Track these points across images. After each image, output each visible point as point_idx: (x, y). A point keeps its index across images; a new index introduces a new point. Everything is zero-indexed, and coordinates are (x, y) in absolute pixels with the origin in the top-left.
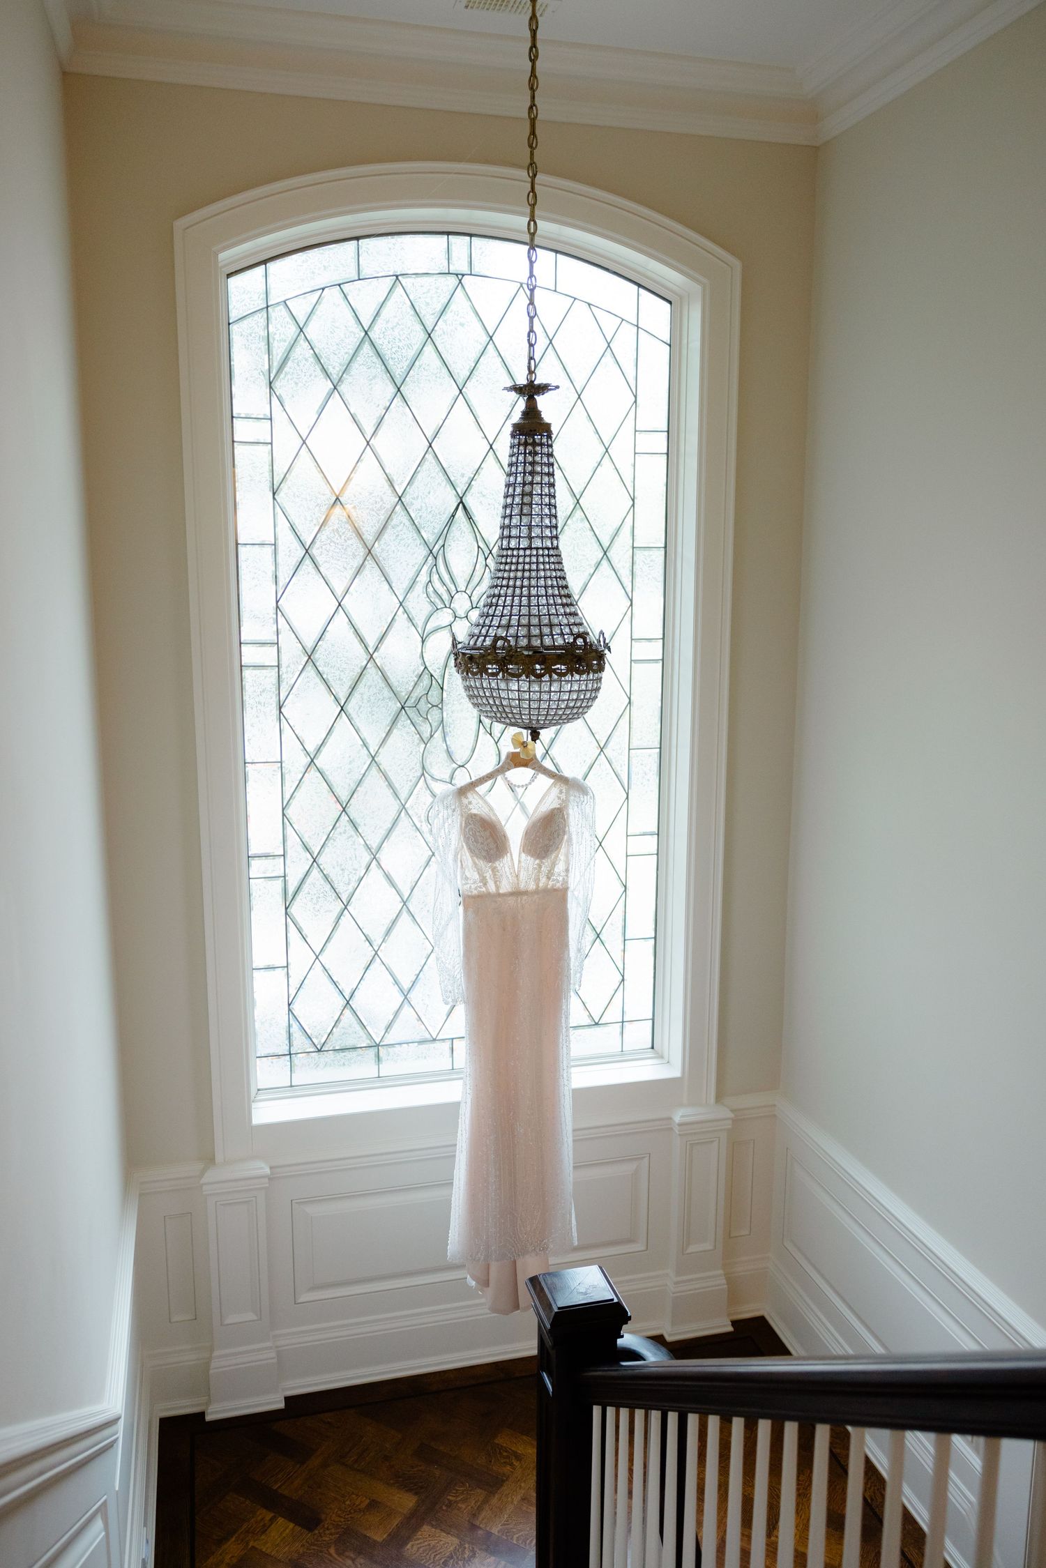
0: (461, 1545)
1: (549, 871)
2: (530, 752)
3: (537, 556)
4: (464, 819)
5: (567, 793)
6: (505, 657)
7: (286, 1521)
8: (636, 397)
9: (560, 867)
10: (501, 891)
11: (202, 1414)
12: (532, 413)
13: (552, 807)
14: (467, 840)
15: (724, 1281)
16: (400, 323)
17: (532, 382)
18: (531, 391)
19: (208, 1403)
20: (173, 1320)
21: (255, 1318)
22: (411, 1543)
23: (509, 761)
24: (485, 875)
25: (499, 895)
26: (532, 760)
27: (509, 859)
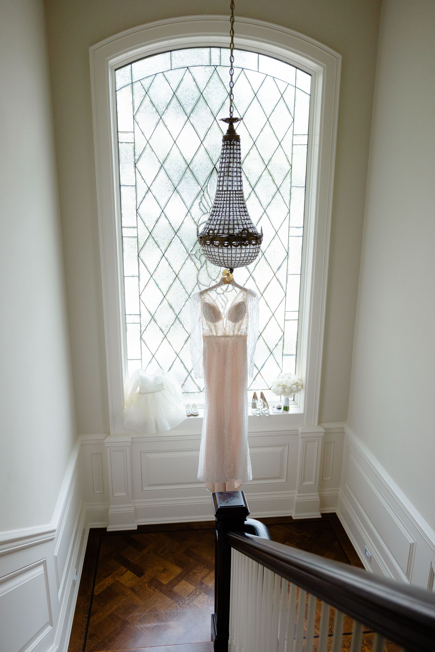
0: (196, 589)
1: (239, 328)
2: (231, 278)
3: (230, 194)
4: (203, 304)
5: (246, 297)
6: (212, 238)
7: (131, 572)
8: (294, 119)
9: (243, 327)
10: (218, 335)
11: (106, 529)
12: (231, 130)
13: (240, 301)
14: (203, 313)
15: (319, 498)
16: (189, 88)
17: (231, 117)
18: (231, 121)
19: (108, 525)
20: (95, 493)
21: (126, 495)
22: (176, 586)
23: (222, 281)
24: (211, 328)
25: (217, 337)
26: (231, 281)
27: (222, 322)
